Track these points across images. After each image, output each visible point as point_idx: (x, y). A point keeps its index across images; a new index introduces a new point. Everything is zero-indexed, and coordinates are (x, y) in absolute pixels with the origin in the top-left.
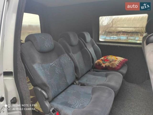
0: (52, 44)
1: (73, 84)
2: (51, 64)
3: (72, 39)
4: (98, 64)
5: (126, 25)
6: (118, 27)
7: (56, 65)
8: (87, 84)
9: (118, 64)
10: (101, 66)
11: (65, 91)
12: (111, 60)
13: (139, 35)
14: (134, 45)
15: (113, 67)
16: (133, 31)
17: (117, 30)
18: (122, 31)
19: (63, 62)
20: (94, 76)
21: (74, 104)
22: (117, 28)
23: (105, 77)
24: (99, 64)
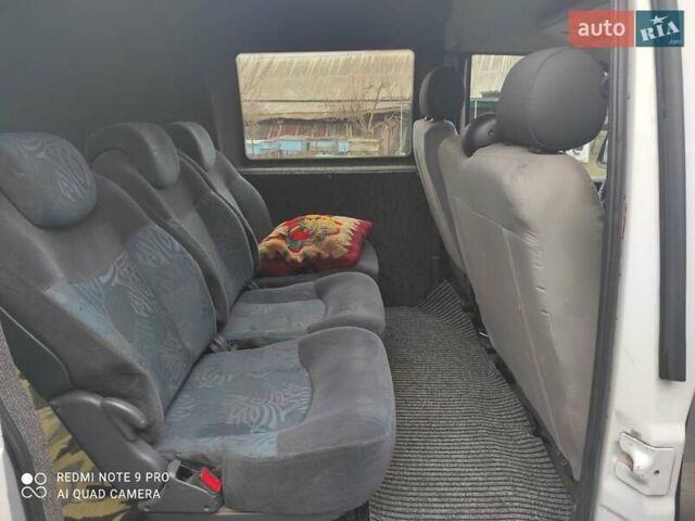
0: (89, 184)
1: (208, 351)
2: (104, 279)
3: (155, 154)
4: (271, 256)
5: (292, 93)
6: (261, 101)
7: (127, 280)
8: (266, 339)
9: (348, 244)
10: (288, 260)
11: (187, 387)
12: (320, 231)
13: (349, 130)
14: (364, 168)
15: (336, 256)
16: (325, 116)
17: (260, 114)
18: (280, 119)
19: (149, 263)
20: (271, 307)
21: (254, 420)
22: (260, 104)
23: (314, 299)
24: (278, 257)
